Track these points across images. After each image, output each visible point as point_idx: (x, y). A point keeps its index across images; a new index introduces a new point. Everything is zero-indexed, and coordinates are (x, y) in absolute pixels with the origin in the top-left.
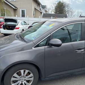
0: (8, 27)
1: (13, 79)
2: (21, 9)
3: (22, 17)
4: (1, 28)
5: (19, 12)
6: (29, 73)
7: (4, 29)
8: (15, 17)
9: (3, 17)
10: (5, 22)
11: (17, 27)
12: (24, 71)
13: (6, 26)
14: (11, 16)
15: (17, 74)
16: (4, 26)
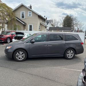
0: (17, 38)
1: (17, 55)
2: (29, 25)
3: (30, 30)
4: (13, 38)
5: (28, 27)
6: (23, 54)
7: (15, 39)
8: (24, 31)
9: (15, 31)
10: (16, 34)
11: (23, 38)
12: (21, 52)
13: (16, 37)
14: (21, 30)
15: (18, 53)
16: (15, 37)
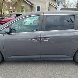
2: (36, 6)
5: (35, 8)
